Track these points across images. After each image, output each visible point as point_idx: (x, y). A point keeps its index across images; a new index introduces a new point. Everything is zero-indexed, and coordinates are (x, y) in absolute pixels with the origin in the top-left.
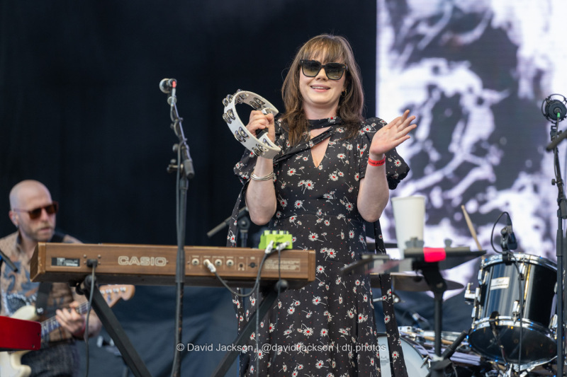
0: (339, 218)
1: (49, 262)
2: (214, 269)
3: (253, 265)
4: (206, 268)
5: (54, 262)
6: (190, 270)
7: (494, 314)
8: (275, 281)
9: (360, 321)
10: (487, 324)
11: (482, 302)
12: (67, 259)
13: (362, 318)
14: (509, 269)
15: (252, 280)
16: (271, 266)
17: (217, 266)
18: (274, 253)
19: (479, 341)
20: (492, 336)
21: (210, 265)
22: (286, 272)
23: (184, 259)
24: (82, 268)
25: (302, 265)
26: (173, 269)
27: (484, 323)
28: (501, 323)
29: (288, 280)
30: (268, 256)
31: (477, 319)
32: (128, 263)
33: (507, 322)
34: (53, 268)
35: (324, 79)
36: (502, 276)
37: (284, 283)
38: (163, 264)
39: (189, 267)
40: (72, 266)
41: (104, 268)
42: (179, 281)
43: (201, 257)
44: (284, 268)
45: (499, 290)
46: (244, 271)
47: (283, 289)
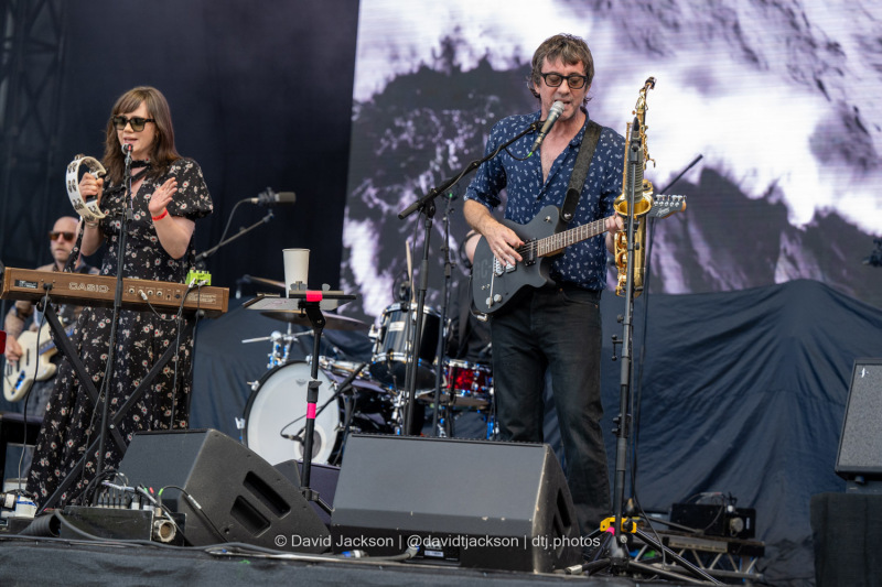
0: (145, 250)
1: (13, 283)
2: (146, 298)
3: (178, 296)
4: (140, 296)
5: (17, 283)
6: (127, 297)
7: (390, 351)
8: (195, 310)
9: (156, 335)
10: (384, 358)
11: (382, 341)
12: (28, 282)
13: (158, 333)
14: (405, 315)
15: (177, 308)
16: (192, 298)
17: (149, 295)
18: (195, 288)
19: (378, 371)
20: (387, 369)
21: (143, 294)
22: (204, 304)
23: (122, 288)
24: (40, 290)
25: (218, 299)
26: (113, 296)
27: (382, 357)
28: (395, 358)
29: (205, 310)
30: (191, 290)
31: (376, 353)
32: (76, 288)
33: (400, 357)
34: (16, 288)
35: (130, 132)
36: (399, 320)
37: (202, 312)
38: (105, 291)
39: (125, 294)
40: (31, 288)
41: (57, 291)
42: (116, 305)
43: (137, 288)
44: (203, 300)
45: (396, 332)
46: (170, 301)
47: (201, 317)
